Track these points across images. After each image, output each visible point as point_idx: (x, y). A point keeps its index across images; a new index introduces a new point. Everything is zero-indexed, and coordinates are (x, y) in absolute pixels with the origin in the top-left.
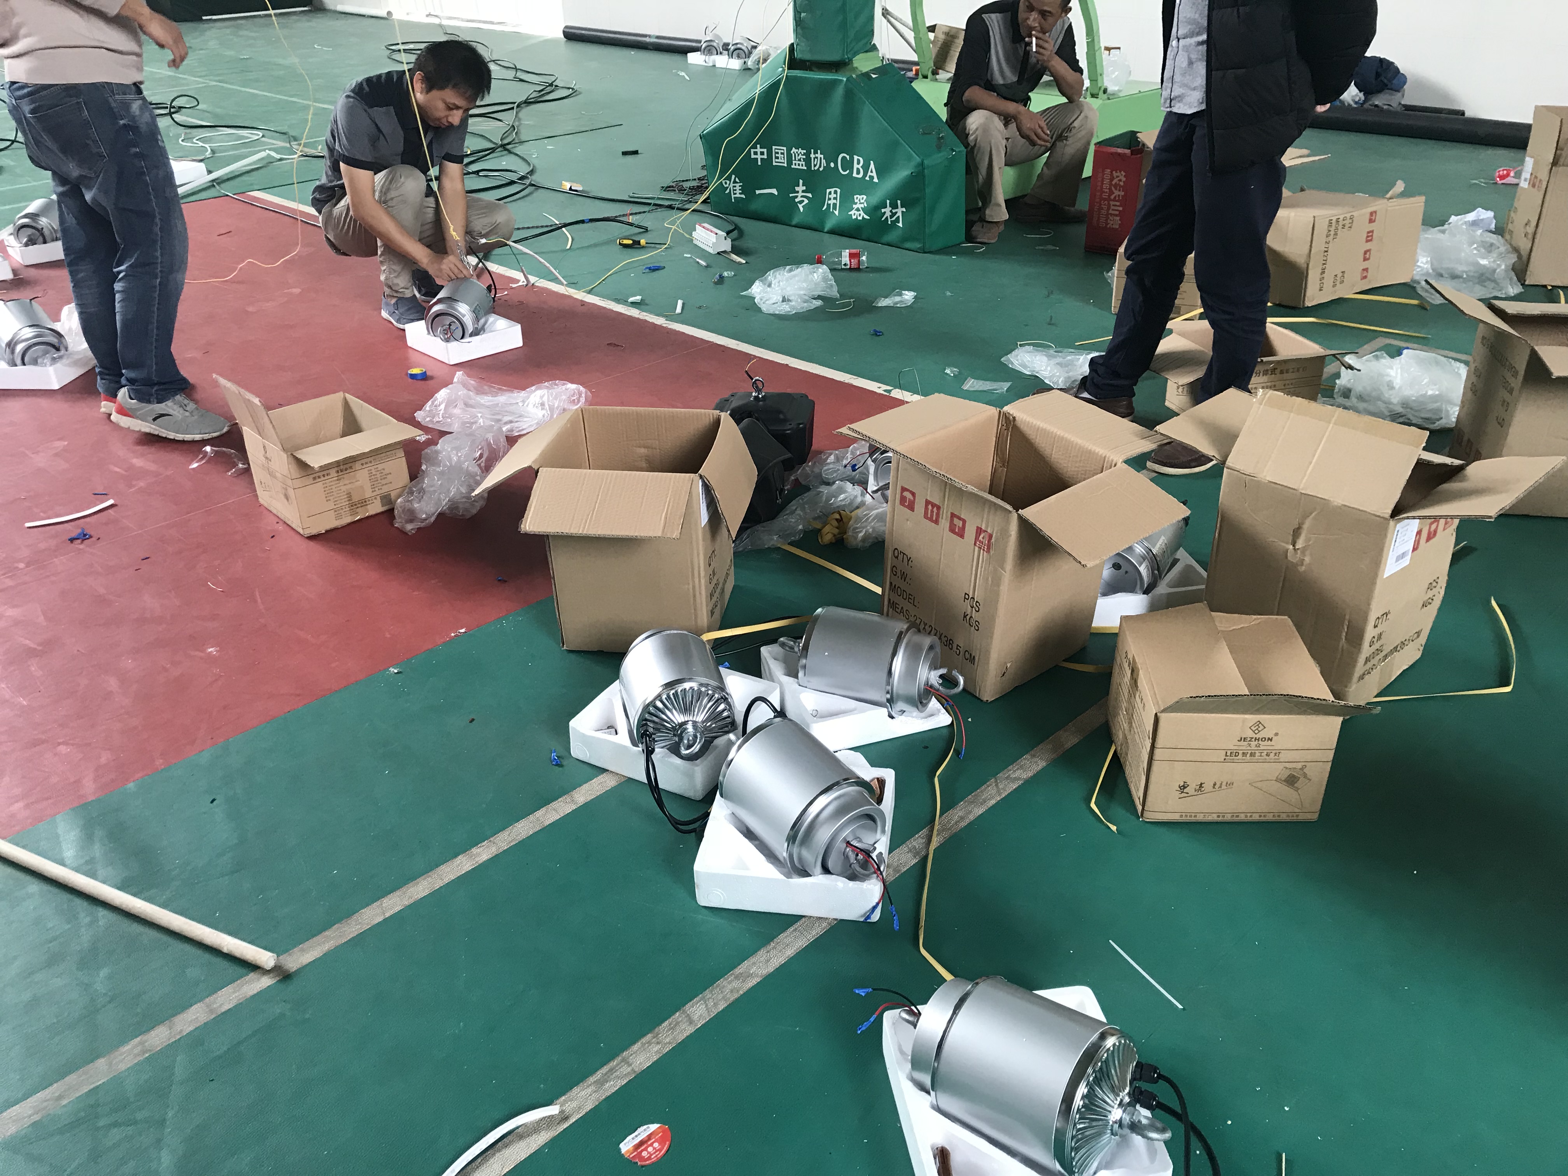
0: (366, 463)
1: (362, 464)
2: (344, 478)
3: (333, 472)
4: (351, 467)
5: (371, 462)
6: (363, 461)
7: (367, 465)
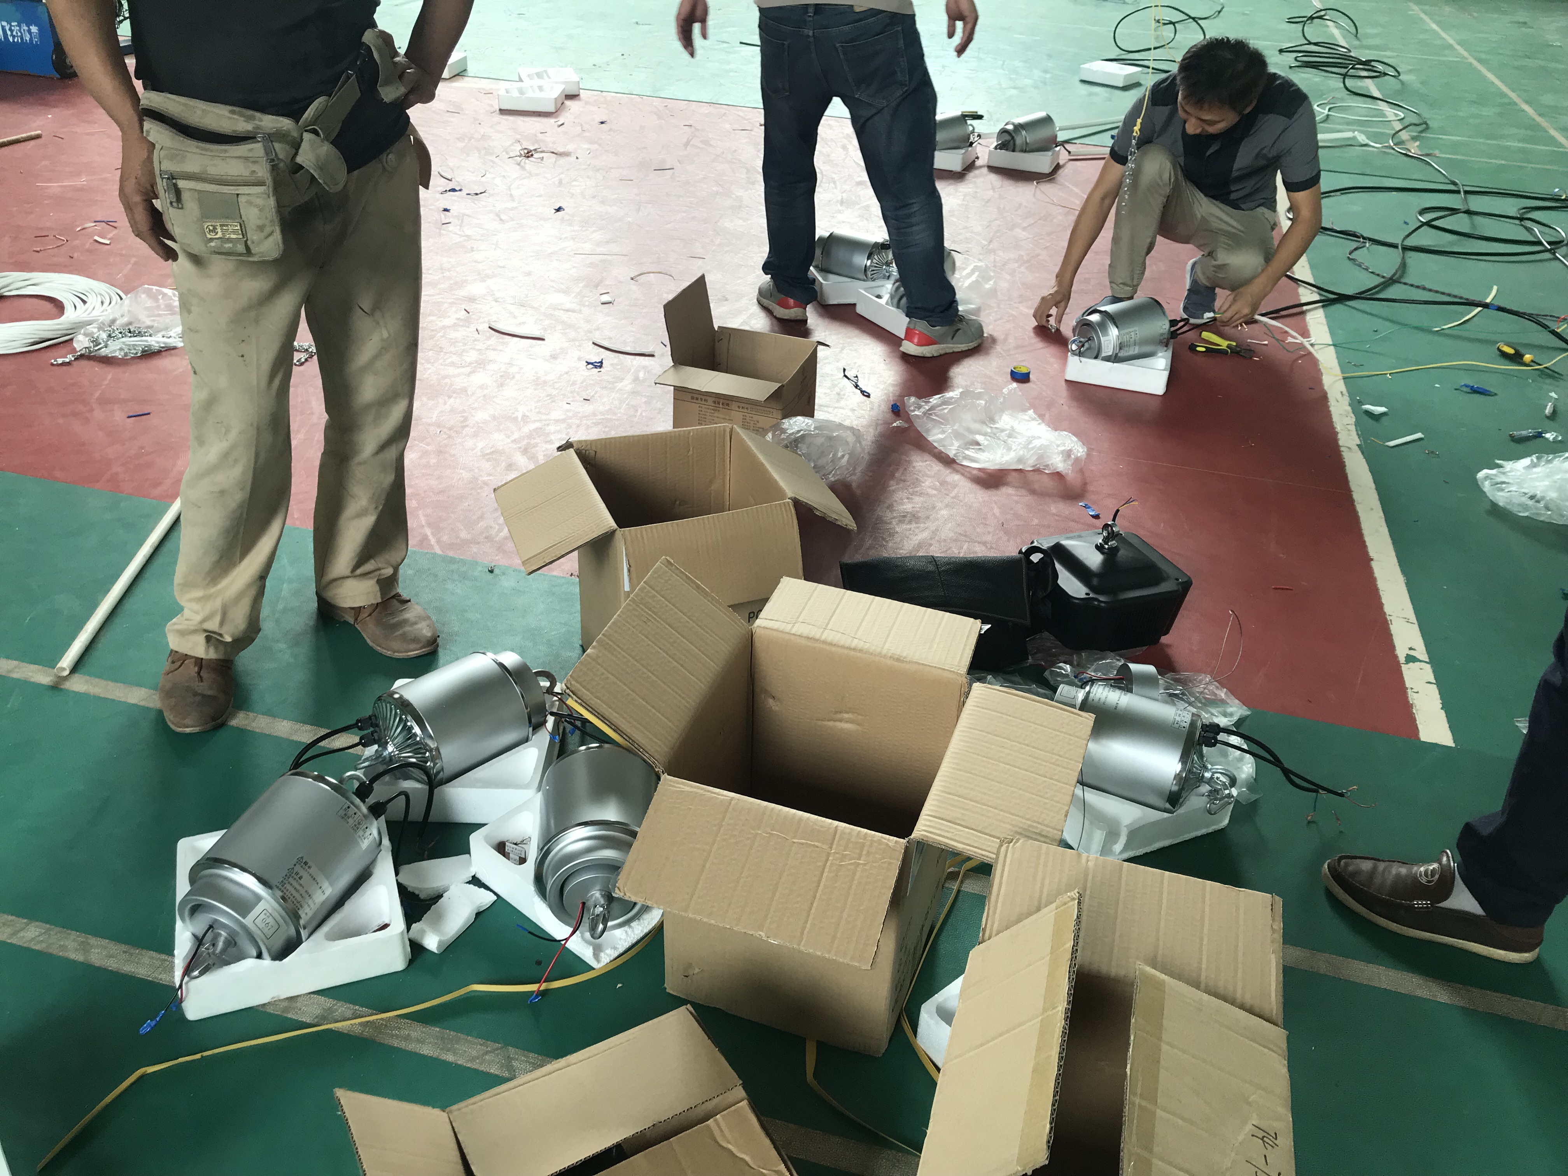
0: (743, 408)
1: (739, 407)
2: (719, 411)
3: (710, 401)
4: (728, 405)
5: (747, 409)
6: (742, 405)
7: (743, 410)
